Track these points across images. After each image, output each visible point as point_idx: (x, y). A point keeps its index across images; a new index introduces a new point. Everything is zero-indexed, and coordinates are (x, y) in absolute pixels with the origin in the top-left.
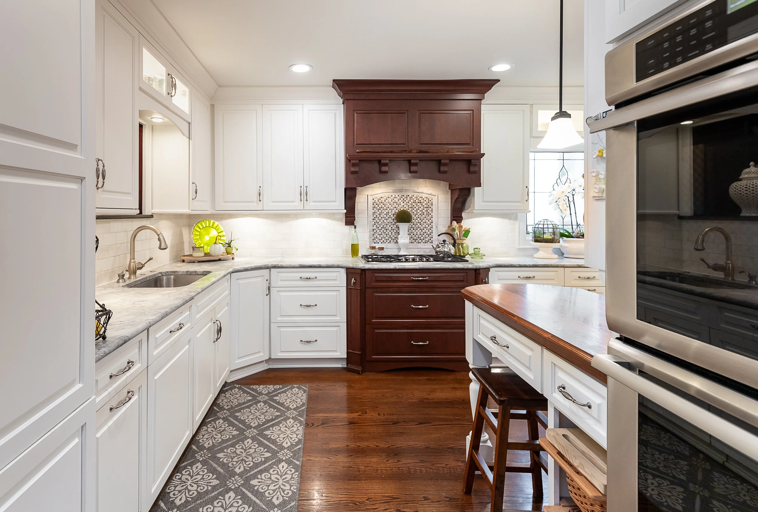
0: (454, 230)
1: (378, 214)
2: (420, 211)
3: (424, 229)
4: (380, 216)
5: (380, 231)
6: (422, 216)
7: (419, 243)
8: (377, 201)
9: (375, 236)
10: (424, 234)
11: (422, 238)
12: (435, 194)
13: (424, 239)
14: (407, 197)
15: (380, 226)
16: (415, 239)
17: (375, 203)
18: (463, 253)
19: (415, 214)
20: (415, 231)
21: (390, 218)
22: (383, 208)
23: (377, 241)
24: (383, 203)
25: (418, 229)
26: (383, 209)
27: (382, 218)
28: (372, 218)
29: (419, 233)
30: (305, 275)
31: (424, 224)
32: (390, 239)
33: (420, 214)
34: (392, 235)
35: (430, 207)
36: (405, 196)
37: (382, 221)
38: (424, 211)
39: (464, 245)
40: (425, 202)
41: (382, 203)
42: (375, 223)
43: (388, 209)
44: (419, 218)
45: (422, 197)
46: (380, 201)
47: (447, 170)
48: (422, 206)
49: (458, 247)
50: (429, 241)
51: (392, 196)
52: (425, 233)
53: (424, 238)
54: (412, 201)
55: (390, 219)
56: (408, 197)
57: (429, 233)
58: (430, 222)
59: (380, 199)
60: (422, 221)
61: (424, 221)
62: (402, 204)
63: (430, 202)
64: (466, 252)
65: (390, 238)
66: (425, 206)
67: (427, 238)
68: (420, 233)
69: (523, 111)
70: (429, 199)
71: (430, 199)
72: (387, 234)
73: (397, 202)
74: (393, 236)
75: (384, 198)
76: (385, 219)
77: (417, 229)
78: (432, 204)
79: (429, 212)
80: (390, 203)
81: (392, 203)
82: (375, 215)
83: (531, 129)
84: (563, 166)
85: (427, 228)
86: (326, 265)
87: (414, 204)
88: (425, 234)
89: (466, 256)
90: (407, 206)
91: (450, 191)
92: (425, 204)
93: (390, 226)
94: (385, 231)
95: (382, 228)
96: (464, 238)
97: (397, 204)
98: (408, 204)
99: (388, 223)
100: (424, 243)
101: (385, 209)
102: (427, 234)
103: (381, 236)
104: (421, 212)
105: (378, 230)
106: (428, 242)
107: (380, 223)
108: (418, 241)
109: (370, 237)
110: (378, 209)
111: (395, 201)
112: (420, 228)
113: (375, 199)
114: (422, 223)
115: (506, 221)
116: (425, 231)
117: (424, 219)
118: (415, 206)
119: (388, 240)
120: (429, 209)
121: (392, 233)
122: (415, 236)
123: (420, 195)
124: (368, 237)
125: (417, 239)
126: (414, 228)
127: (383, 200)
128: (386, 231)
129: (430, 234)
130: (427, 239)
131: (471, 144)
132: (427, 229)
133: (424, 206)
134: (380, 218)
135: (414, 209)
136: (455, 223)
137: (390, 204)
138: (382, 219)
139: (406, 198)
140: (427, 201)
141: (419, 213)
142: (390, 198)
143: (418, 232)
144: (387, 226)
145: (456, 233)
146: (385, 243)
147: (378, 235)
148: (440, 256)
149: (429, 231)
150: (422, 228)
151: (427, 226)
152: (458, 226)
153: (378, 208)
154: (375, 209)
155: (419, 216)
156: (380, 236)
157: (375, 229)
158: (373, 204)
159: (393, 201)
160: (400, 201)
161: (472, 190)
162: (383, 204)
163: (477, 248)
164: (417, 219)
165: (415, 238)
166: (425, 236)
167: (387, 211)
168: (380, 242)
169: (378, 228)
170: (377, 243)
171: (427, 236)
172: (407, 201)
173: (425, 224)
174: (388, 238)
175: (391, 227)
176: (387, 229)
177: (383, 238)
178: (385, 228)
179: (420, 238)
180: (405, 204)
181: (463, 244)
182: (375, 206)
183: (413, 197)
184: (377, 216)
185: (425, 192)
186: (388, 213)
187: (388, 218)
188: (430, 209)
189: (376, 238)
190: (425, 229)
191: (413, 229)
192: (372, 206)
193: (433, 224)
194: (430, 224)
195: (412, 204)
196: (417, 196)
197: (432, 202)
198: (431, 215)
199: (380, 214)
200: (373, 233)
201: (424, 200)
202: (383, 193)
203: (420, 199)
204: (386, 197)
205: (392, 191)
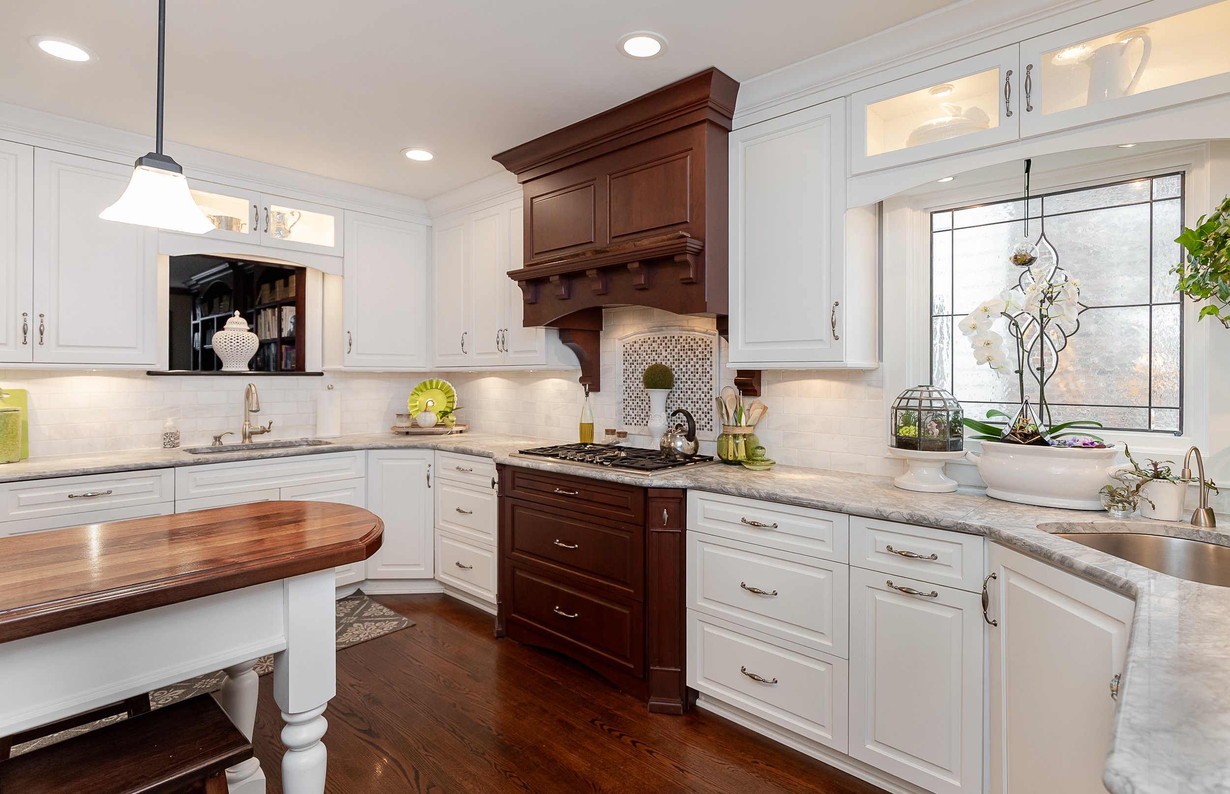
1: (630, 372)
2: (692, 366)
3: (698, 402)
4: (633, 376)
5: (633, 403)
8: (628, 349)
9: (626, 412)
13: (697, 423)
15: (633, 394)
17: (626, 352)
22: (638, 360)
23: (629, 421)
24: (638, 351)
25: (689, 402)
26: (637, 364)
27: (635, 378)
28: (622, 379)
31: (697, 393)
33: (692, 372)
35: (708, 359)
36: (669, 338)
37: (635, 385)
38: (697, 366)
40: (700, 349)
41: (635, 351)
42: (626, 388)
44: (689, 379)
45: (695, 340)
46: (633, 348)
48: (695, 356)
50: (706, 426)
51: (649, 339)
52: (700, 409)
53: (698, 419)
54: (679, 346)
56: (673, 340)
57: (705, 409)
59: (633, 345)
60: (695, 386)
61: (697, 386)
62: (664, 354)
63: (709, 349)
65: (647, 416)
66: (700, 356)
67: (703, 419)
68: (692, 408)
70: (706, 342)
71: (708, 342)
72: (642, 409)
73: (656, 351)
75: (638, 342)
77: (687, 402)
78: (711, 352)
79: (706, 369)
80: (647, 351)
82: (626, 373)
85: (703, 399)
87: (681, 353)
88: (700, 412)
90: (670, 357)
92: (700, 353)
93: (638, 394)
94: (640, 403)
95: (635, 397)
97: (657, 354)
98: (674, 353)
101: (640, 363)
102: (703, 413)
103: (635, 412)
104: (692, 369)
105: (631, 400)
106: (705, 428)
107: (633, 388)
109: (619, 413)
110: (631, 364)
111: (654, 347)
112: (692, 399)
113: (626, 346)
114: (695, 389)
116: (700, 406)
117: (697, 383)
118: (684, 356)
120: (706, 363)
123: (692, 335)
124: (617, 413)
127: (637, 346)
128: (642, 403)
129: (709, 413)
130: (703, 423)
132: (703, 403)
133: (697, 356)
134: (633, 379)
135: (681, 363)
137: (647, 354)
138: (635, 382)
139: (670, 342)
140: (703, 346)
141: (689, 370)
142: (647, 342)
146: (640, 425)
147: (631, 409)
149: (706, 406)
150: (695, 400)
151: (703, 395)
153: (631, 361)
154: (626, 363)
155: (689, 375)
156: (633, 412)
157: (626, 400)
158: (624, 355)
159: (652, 348)
160: (662, 347)
162: (637, 354)
164: (686, 382)
166: (700, 415)
168: (632, 424)
169: (631, 397)
170: (626, 424)
172: (671, 347)
173: (700, 392)
176: (642, 400)
177: (638, 416)
178: (640, 397)
180: (669, 354)
182: (626, 358)
183: (681, 340)
184: (628, 376)
185: (697, 328)
186: (644, 369)
188: (708, 362)
189: (629, 415)
190: (700, 402)
191: (682, 402)
192: (622, 358)
193: (713, 393)
194: (707, 393)
195: (679, 353)
196: (686, 337)
197: (711, 348)
198: (709, 374)
199: (633, 373)
200: (624, 405)
201: (698, 344)
202: (635, 334)
203: (692, 343)
204: (641, 340)
205: (647, 329)
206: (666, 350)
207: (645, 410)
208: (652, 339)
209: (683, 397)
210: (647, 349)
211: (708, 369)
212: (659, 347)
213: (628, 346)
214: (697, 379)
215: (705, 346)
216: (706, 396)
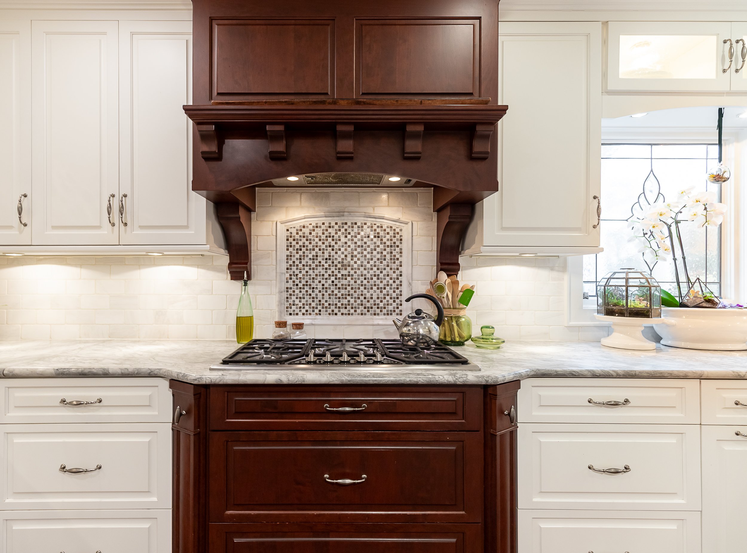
0: (441, 289)
1: (297, 259)
2: (378, 253)
3: (385, 288)
4: (300, 263)
5: (300, 292)
6: (381, 263)
7: (375, 314)
8: (294, 234)
9: (291, 301)
10: (385, 298)
11: (381, 305)
12: (407, 221)
13: (385, 308)
14: (353, 227)
15: (300, 282)
16: (368, 308)
17: (291, 237)
18: (460, 336)
19: (368, 259)
20: (368, 292)
21: (320, 266)
22: (307, 246)
23: (294, 311)
24: (307, 237)
25: (375, 288)
26: (307, 250)
27: (304, 265)
28: (285, 266)
29: (375, 297)
30: (72, 395)
31: (385, 279)
32: (320, 307)
33: (378, 259)
34: (323, 298)
35: (398, 246)
36: (349, 224)
37: (304, 272)
38: (385, 253)
39: (463, 320)
40: (388, 237)
41: (304, 237)
42: (291, 275)
43: (317, 249)
44: (375, 266)
45: (382, 227)
46: (301, 233)
47: (420, 149)
48: (381, 243)
49: (449, 323)
50: (394, 311)
51: (323, 224)
52: (388, 295)
53: (385, 304)
54: (362, 233)
55: (320, 269)
56: (355, 226)
57: (394, 295)
58: (397, 275)
59: (301, 230)
60: (381, 272)
61: (385, 272)
62: (343, 240)
63: (398, 236)
64: (465, 334)
65: (320, 305)
66: (388, 243)
67: (391, 304)
68: (378, 295)
69: (588, 35)
70: (395, 230)
71: (398, 230)
72: (313, 298)
73: (333, 236)
74: (326, 301)
75: (308, 227)
76: (310, 269)
77: (372, 288)
78: (401, 240)
79: (395, 256)
80: (320, 237)
81: (323, 237)
82: (291, 259)
83: (605, 75)
84: (652, 171)
85: (391, 285)
86: (119, 372)
87: (365, 240)
88: (388, 298)
89: (465, 343)
90: (352, 243)
91: (436, 215)
92: (388, 240)
93: (320, 282)
94: (310, 291)
95: (304, 285)
96: (462, 306)
97: (333, 240)
98: (355, 240)
99: (316, 275)
100: (384, 314)
101: (310, 249)
102: (391, 298)
103: (303, 301)
104: (379, 256)
105: (297, 289)
106: (393, 313)
107: (300, 275)
108: (375, 311)
109: (280, 303)
110: (297, 249)
111: (330, 233)
112: (378, 285)
113: (290, 230)
114: (381, 276)
115: (543, 274)
116: (388, 291)
117: (385, 269)
118: (368, 243)
119: (317, 308)
120: (395, 250)
121: (323, 295)
122: (368, 301)
123: (379, 222)
124: (277, 303)
125: (372, 308)
126: (365, 285)
127: (306, 231)
128: (313, 292)
129: (398, 298)
130: (391, 308)
131: (476, 94)
132: (391, 289)
133: (385, 243)
134: (300, 266)
135: (365, 250)
136: (443, 276)
137: (320, 240)
138: (304, 269)
139: (350, 229)
140: (391, 233)
141: (375, 257)
142: (320, 227)
143: (374, 294)
144: (313, 282)
145: (445, 295)
146: (310, 314)
147: (297, 298)
148: (410, 343)
149: (394, 292)
150: (381, 285)
151: (391, 282)
152: (449, 281)
153: (297, 246)
154: (291, 249)
155: (375, 262)
156: (300, 302)
157: (291, 288)
158: (288, 240)
159: (326, 233)
160: (339, 233)
161: (478, 205)
162: (307, 240)
163: (488, 327)
164: (372, 269)
165: (368, 305)
166: (388, 301)
167: (314, 253)
168: (299, 313)
169: (297, 285)
170: (294, 315)
171: (391, 301)
172: (352, 234)
173: (388, 278)
174: (317, 304)
175: (322, 283)
176: (313, 288)
177: (307, 305)
178: (310, 285)
179: (378, 304)
180: (349, 240)
181: (458, 318)
182: (291, 243)
183: (365, 227)
184: (294, 262)
185: (386, 216)
186: (317, 256)
187: (316, 266)
188: (398, 250)
189: (294, 305)
190: (388, 288)
191: (365, 288)
192: (285, 243)
193: (403, 279)
194: (398, 279)
195: (362, 240)
196: (371, 224)
197: (401, 236)
198: (399, 261)
199: (300, 259)
200: (287, 295)
201: (386, 232)
202: (305, 218)
203: (378, 230)
204: (313, 225)
205: (323, 214)
206: (346, 237)
207: (317, 298)
208: (327, 224)
209: (367, 284)
210: (321, 234)
211: (398, 256)
212: (336, 233)
213: (294, 231)
214: (384, 265)
215: (394, 234)
216: (394, 282)
